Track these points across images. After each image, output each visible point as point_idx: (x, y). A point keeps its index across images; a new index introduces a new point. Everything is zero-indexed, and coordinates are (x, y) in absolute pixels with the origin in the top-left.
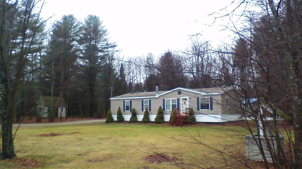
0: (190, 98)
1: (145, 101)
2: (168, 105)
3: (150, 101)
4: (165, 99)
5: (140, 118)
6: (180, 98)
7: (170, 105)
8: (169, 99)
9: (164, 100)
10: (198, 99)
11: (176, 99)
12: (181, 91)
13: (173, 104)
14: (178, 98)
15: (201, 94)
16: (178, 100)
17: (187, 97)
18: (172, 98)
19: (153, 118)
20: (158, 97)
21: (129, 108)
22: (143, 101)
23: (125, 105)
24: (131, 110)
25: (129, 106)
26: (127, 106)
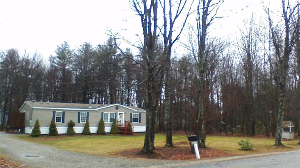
0: (126, 113)
1: (82, 113)
2: (106, 118)
3: (88, 113)
4: (104, 113)
5: (78, 129)
6: (117, 113)
7: (108, 118)
8: (107, 113)
9: (102, 113)
10: (131, 114)
11: (114, 113)
12: (119, 106)
13: (111, 117)
14: (116, 112)
15: (134, 110)
16: (116, 114)
17: (123, 112)
18: (110, 112)
19: (93, 129)
20: (98, 110)
21: (61, 120)
22: (79, 113)
23: (56, 116)
24: (63, 122)
25: (61, 118)
26: (59, 117)
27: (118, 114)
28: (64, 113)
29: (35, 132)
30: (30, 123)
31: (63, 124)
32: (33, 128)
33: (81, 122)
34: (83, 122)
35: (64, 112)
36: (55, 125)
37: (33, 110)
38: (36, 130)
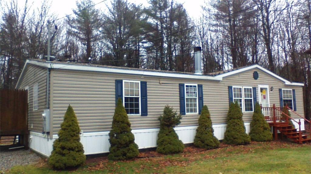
0: (271, 89)
1: (187, 86)
2: (238, 100)
3: (200, 87)
4: (233, 87)
6: (257, 87)
7: (241, 101)
8: (239, 87)
9: (230, 88)
10: (280, 90)
11: (252, 88)
12: (258, 71)
13: (247, 98)
14: (254, 86)
15: (284, 82)
16: (255, 89)
17: (267, 87)
18: (245, 85)
20: (221, 79)
21: (137, 105)
22: (181, 86)
23: (124, 96)
24: (145, 113)
25: (137, 99)
26: (131, 99)
27: (259, 90)
28: (144, 85)
29: (65, 151)
30: (45, 118)
31: (144, 118)
32: (56, 137)
33: (188, 111)
34: (191, 111)
35: (145, 83)
36: (129, 125)
37: (53, 74)
38: (68, 145)
